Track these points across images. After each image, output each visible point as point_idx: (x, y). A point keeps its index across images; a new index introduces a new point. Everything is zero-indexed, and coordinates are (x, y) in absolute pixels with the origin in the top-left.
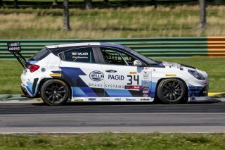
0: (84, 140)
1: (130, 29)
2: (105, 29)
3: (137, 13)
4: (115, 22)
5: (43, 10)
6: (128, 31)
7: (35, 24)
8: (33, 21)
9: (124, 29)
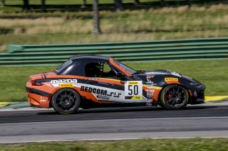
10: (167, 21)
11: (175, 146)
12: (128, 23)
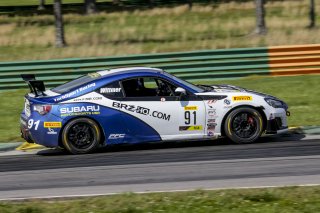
0: (93, 206)
1: (155, 41)
2: (117, 43)
3: (163, 16)
4: (131, 30)
5: (24, 19)
6: (152, 44)
7: (13, 39)
8: (9, 34)
9: (145, 41)
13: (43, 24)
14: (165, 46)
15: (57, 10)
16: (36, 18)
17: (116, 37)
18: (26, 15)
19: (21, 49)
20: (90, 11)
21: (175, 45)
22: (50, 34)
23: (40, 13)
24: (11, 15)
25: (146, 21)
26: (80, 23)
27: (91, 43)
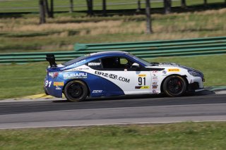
10: (210, 21)
11: (214, 127)
12: (176, 23)
13: (139, 20)
14: (213, 33)
15: (148, 11)
16: (135, 16)
17: (183, 28)
18: (129, 14)
19: (126, 35)
20: (167, 12)
21: (220, 32)
22: (143, 26)
23: (138, 14)
24: (121, 15)
25: (202, 18)
26: (161, 19)
27: (167, 32)
